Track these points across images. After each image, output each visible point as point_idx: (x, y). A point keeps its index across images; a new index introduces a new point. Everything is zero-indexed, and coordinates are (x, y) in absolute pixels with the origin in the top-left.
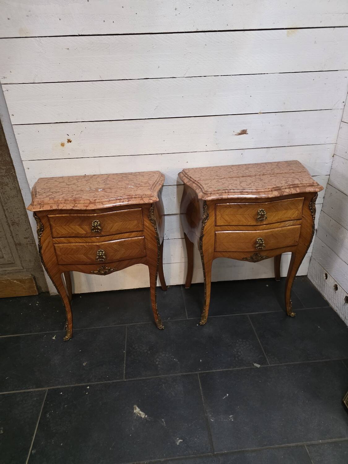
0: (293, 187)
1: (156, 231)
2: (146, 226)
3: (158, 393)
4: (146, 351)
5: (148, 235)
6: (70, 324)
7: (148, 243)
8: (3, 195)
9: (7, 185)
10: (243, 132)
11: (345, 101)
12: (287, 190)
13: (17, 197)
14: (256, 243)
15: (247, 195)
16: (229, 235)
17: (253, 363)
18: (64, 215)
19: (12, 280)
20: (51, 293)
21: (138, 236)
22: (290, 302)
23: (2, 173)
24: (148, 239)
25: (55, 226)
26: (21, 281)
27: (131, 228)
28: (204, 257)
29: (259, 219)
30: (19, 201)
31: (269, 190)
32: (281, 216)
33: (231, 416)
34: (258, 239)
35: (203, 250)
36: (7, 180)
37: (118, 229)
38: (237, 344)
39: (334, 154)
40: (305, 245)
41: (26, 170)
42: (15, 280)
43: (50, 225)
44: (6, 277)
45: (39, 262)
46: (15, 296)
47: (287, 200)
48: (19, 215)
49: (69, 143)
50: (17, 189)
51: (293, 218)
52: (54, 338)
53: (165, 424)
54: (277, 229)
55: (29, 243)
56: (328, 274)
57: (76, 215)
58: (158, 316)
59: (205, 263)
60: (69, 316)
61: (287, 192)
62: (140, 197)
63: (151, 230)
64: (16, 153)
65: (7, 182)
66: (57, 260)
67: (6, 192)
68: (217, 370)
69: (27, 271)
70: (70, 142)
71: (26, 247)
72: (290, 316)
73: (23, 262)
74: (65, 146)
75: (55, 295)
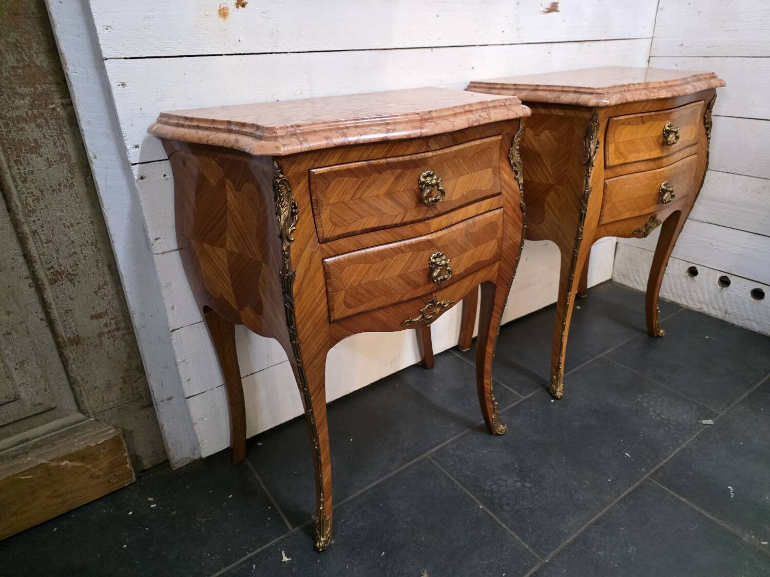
1: (521, 190)
2: (505, 181)
5: (508, 202)
6: (327, 499)
8: (21, 185)
9: (35, 148)
10: (553, 8)
12: (696, 84)
13: (72, 186)
14: (660, 193)
15: (656, 92)
16: (624, 185)
17: (700, 421)
18: (353, 165)
19: (54, 464)
20: (177, 463)
21: (494, 208)
22: (657, 311)
23: (17, 108)
24: (509, 213)
25: (327, 202)
26: (81, 456)
27: (483, 189)
30: (78, 200)
31: (679, 82)
32: (685, 138)
34: (662, 186)
36: (37, 134)
37: (462, 194)
38: (644, 405)
39: (650, 57)
40: (695, 192)
41: (116, 90)
42: (63, 459)
44: (29, 459)
45: (135, 382)
46: (64, 509)
47: (690, 105)
48: (74, 248)
49: (240, 7)
50: (69, 161)
52: (285, 559)
55: (106, 330)
57: (384, 161)
58: (494, 405)
64: (78, 36)
65: (35, 140)
66: (330, 310)
67: (32, 172)
68: (669, 458)
69: (97, 420)
70: (243, 5)
71: (96, 347)
72: (658, 336)
73: (84, 396)
74: (229, 16)
75: (186, 465)
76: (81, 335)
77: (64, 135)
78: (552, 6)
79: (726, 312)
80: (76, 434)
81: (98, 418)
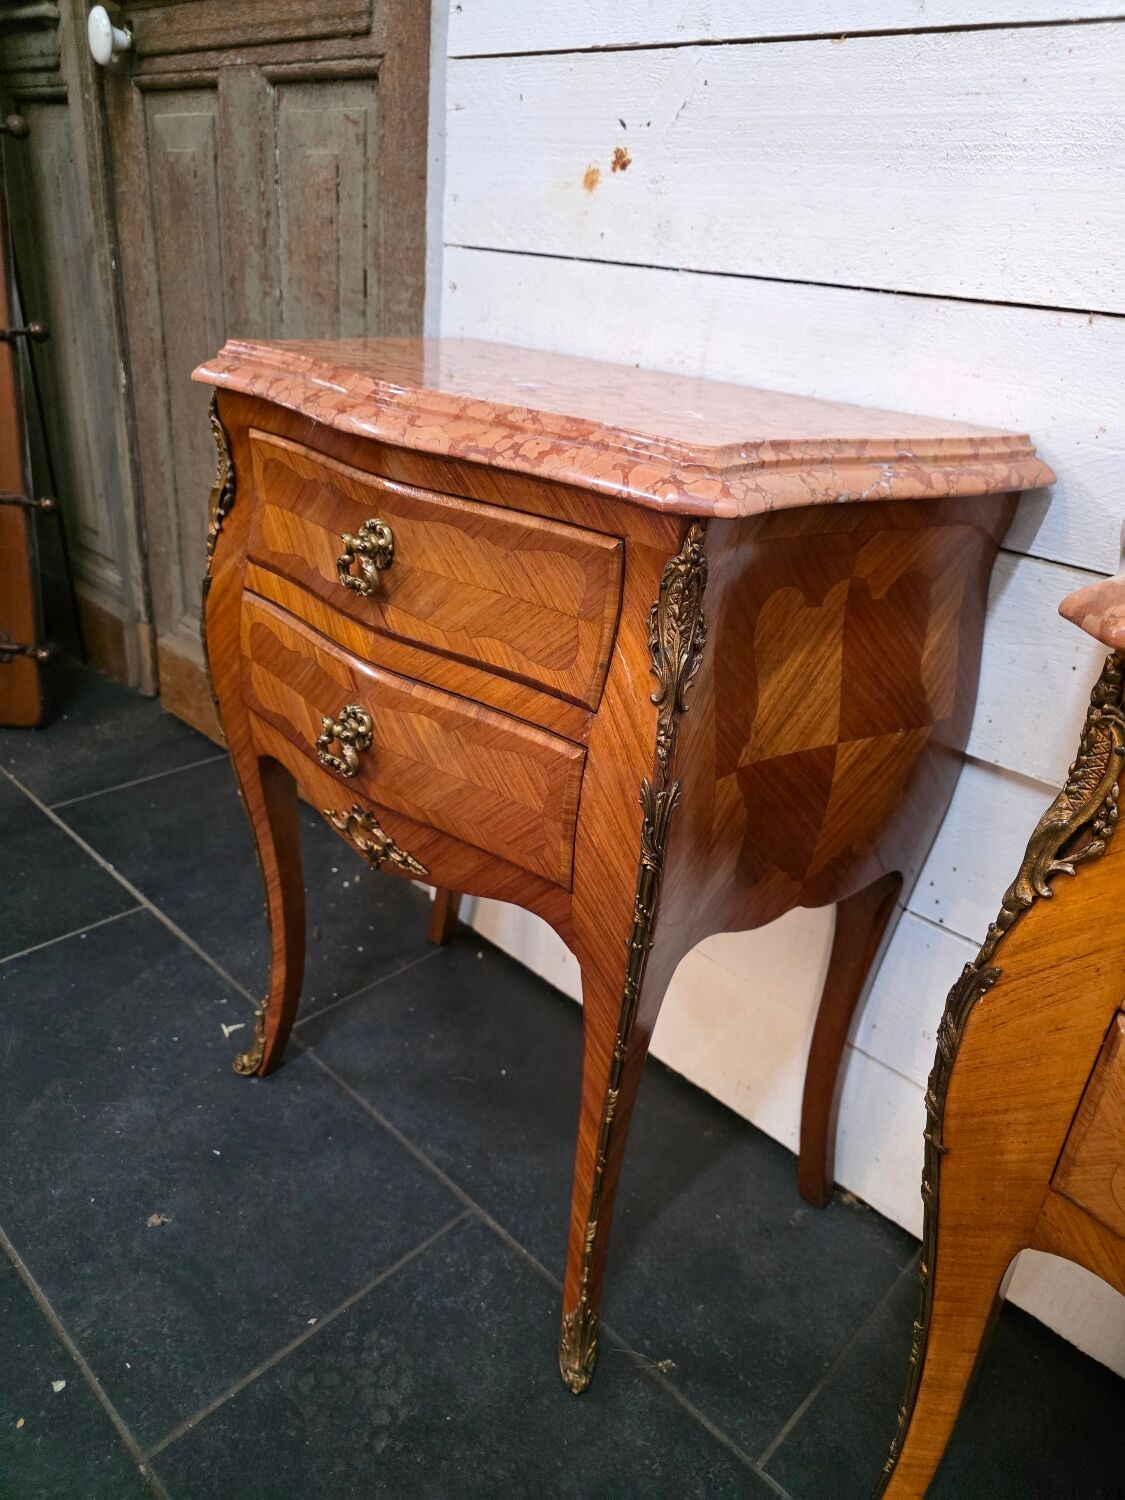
2: (618, 687)
7: (597, 808)
21: (555, 729)
25: (262, 497)
49: (618, 170)
52: (227, 1030)
70: (624, 166)
74: (599, 186)
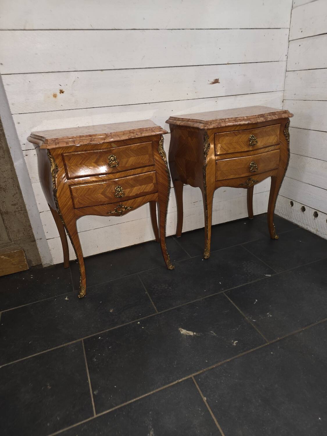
0: (272, 115)
1: (166, 164)
2: (157, 160)
3: (196, 314)
4: (167, 287)
5: (159, 169)
6: (84, 279)
7: (160, 178)
10: (216, 81)
11: (287, 54)
12: (269, 117)
13: (4, 158)
14: (250, 167)
15: (241, 122)
16: (228, 163)
17: (265, 275)
20: (44, 265)
21: (150, 171)
22: (273, 226)
24: (160, 173)
25: (70, 165)
26: (9, 255)
27: (143, 162)
28: (207, 188)
29: (251, 144)
31: (256, 116)
32: (266, 142)
33: (268, 314)
34: (251, 164)
35: (206, 181)
37: (132, 164)
38: (244, 266)
39: (283, 100)
40: (283, 168)
41: (17, 126)
42: (2, 255)
43: (65, 165)
47: (269, 126)
49: (62, 93)
51: (274, 143)
53: (215, 334)
54: (264, 154)
55: (17, 210)
56: (293, 201)
59: (207, 194)
60: (83, 270)
61: (269, 118)
62: (151, 129)
63: (161, 164)
66: (73, 204)
68: (238, 287)
70: (63, 93)
71: (14, 216)
72: (275, 239)
73: (10, 234)
74: (57, 97)
75: (48, 267)
76: (8, 211)
77: (1, 140)
78: (215, 81)
79: (317, 230)
80: (7, 248)
81: (15, 243)
